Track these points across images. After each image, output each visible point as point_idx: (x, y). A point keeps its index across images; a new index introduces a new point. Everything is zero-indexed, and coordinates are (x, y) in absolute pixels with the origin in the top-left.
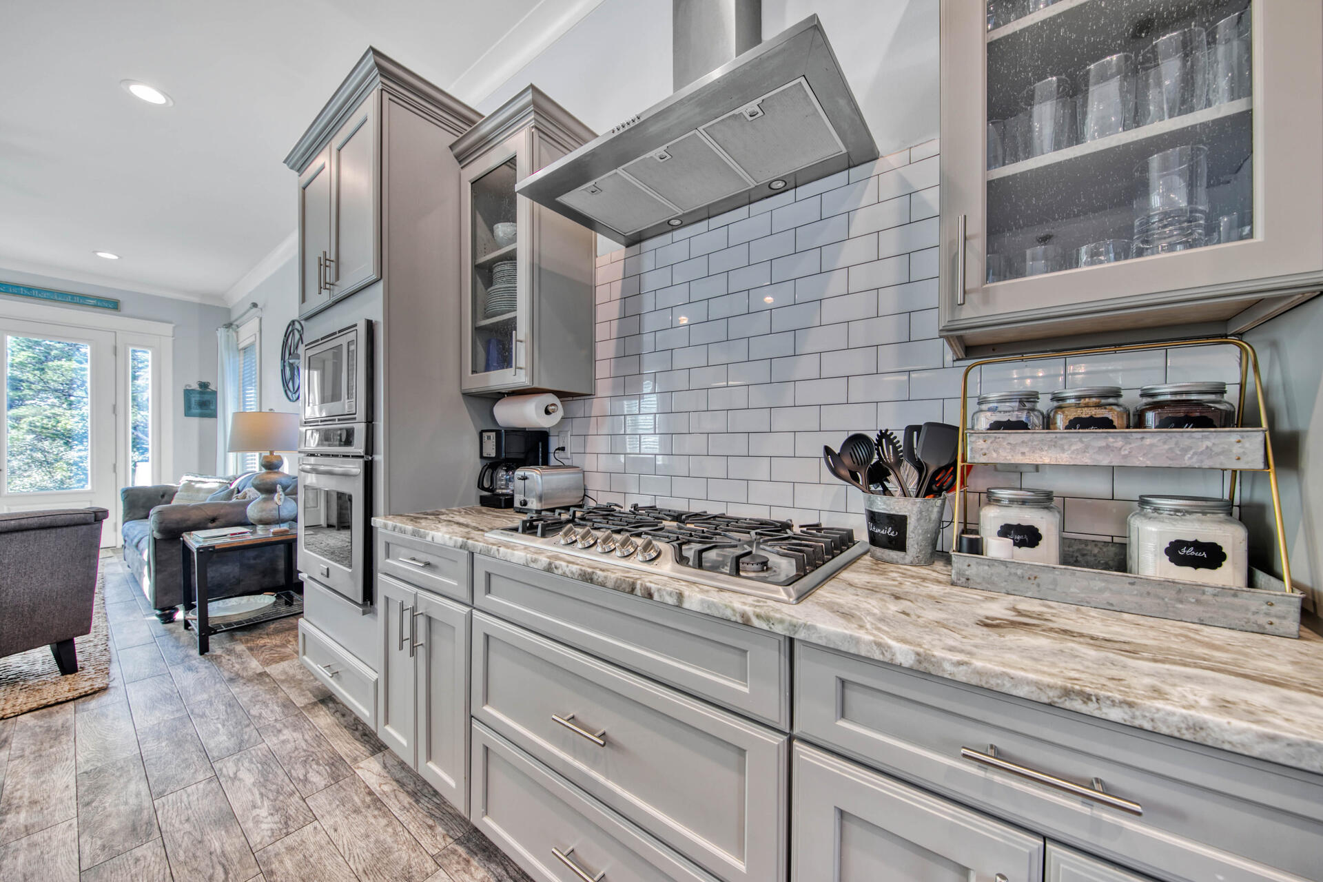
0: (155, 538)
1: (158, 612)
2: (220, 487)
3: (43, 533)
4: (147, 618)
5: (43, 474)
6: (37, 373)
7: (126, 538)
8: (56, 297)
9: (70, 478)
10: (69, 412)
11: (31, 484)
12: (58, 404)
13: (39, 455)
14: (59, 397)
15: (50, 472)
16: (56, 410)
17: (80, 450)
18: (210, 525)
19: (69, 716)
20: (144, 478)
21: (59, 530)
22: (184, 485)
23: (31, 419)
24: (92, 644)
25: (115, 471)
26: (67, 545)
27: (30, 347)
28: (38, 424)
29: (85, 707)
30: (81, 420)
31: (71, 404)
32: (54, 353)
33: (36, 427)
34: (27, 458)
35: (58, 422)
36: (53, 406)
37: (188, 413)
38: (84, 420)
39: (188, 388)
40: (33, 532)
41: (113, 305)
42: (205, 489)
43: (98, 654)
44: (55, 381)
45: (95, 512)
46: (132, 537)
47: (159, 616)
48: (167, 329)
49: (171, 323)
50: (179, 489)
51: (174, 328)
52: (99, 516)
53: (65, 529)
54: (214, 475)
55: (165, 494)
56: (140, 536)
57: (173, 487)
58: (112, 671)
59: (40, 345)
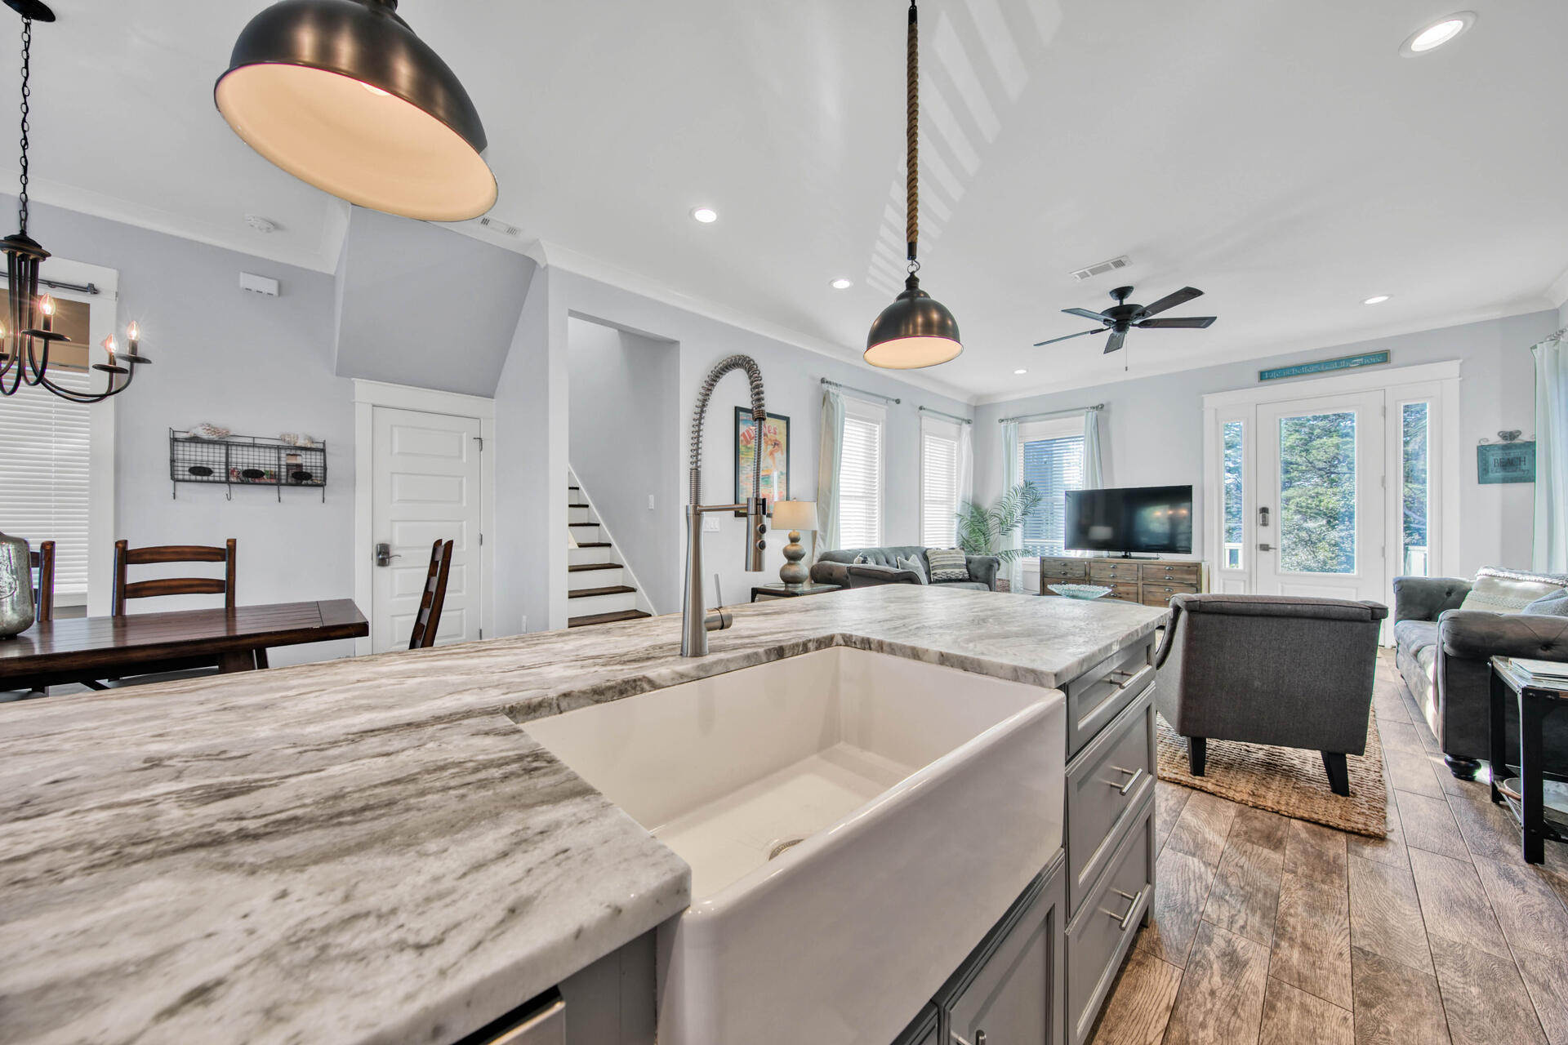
0: (1445, 653)
1: (1449, 758)
2: (1547, 591)
3: (1317, 623)
4: (1430, 758)
5: (1308, 553)
6: (1304, 454)
7: (1400, 641)
8: (1322, 368)
9: (1332, 559)
10: (1331, 490)
11: (1298, 563)
12: (1320, 483)
13: (1304, 534)
14: (1321, 476)
15: (1314, 552)
16: (1320, 490)
17: (1341, 530)
18: (1541, 652)
19: (1340, 851)
20: (1421, 566)
21: (1332, 623)
22: (1482, 580)
23: (1298, 500)
24: (1363, 766)
25: (1384, 555)
26: (1341, 642)
27: (1297, 431)
28: (1304, 504)
29: (1358, 849)
30: (1342, 498)
31: (1332, 481)
32: (1317, 431)
33: (1301, 507)
34: (1295, 537)
35: (1320, 501)
36: (1317, 485)
37: (1484, 477)
38: (1345, 497)
39: (1483, 443)
40: (1307, 621)
41: (1382, 358)
42: (1518, 591)
43: (1371, 784)
44: (1320, 460)
45: (1372, 608)
46: (1408, 641)
47: (1450, 764)
48: (1453, 367)
49: (1458, 358)
50: (1473, 587)
51: (1461, 364)
52: (1376, 614)
53: (1338, 623)
54: (1529, 569)
55: (1452, 594)
56: (1419, 643)
57: (1464, 582)
58: (1388, 816)
59: (1305, 427)
